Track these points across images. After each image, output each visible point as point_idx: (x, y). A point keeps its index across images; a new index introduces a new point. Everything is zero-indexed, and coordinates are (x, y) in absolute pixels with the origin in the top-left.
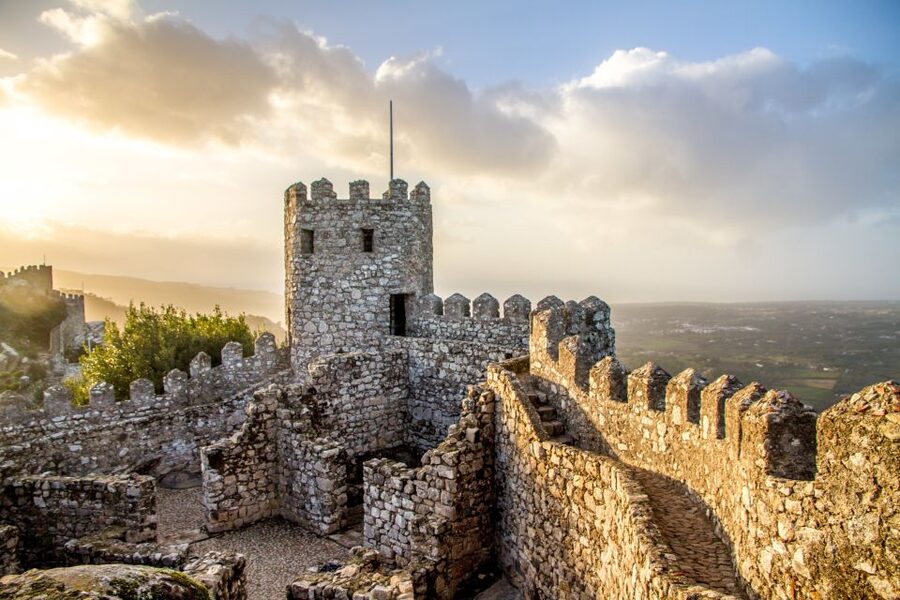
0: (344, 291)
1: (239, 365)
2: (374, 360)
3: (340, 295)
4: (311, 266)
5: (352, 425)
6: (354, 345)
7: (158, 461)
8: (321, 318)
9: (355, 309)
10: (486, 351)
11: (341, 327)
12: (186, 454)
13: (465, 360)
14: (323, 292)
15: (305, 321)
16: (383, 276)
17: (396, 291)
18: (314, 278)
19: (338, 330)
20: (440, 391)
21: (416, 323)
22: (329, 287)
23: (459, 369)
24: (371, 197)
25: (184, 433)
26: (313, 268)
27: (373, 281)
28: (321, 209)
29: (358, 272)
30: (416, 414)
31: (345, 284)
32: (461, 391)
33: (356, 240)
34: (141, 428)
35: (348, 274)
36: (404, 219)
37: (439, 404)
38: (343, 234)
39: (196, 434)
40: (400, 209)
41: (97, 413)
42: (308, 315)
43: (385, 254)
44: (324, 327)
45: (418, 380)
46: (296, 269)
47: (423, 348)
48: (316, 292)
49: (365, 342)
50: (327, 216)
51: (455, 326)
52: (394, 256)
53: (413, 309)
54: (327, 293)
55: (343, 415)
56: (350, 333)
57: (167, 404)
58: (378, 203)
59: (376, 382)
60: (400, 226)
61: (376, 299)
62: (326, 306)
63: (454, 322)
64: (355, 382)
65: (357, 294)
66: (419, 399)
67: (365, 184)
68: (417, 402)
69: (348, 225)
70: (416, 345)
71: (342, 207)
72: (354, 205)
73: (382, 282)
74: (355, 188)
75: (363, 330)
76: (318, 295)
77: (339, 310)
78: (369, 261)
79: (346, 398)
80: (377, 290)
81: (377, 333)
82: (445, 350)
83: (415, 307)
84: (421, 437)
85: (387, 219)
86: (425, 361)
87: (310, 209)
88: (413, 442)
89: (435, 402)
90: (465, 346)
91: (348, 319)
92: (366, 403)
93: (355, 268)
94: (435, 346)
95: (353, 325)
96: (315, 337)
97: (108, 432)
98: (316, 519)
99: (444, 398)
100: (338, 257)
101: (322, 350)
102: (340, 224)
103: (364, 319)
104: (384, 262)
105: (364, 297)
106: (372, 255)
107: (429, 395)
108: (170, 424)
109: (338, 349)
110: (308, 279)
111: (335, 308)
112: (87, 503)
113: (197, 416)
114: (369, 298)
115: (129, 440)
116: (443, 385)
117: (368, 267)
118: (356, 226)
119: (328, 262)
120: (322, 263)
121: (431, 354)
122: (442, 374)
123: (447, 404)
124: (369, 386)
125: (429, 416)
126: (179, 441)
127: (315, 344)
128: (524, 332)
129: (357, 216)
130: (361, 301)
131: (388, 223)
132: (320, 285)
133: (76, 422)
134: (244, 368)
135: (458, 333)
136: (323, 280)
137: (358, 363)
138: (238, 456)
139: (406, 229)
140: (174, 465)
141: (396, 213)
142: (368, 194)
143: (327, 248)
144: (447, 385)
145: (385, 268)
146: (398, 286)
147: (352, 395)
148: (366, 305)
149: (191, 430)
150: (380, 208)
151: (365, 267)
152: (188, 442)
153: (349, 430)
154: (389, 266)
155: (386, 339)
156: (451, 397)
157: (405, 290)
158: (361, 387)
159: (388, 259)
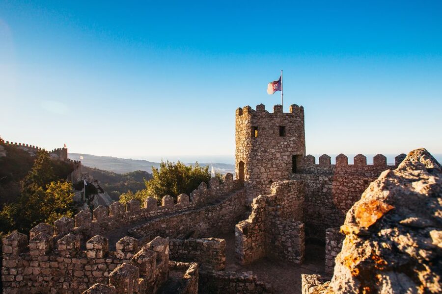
0: (272, 154)
1: (218, 188)
2: (294, 184)
3: (271, 156)
4: (256, 143)
5: (288, 214)
6: (277, 178)
7: (194, 232)
8: (262, 166)
9: (277, 162)
10: (351, 179)
11: (271, 170)
12: (205, 229)
13: (338, 184)
14: (263, 154)
15: (253, 167)
16: (290, 147)
17: (294, 154)
18: (258, 148)
19: (270, 171)
20: (323, 198)
21: (302, 168)
22: (266, 152)
23: (334, 187)
24: (284, 112)
25: (204, 219)
26: (257, 144)
27: (286, 149)
28: (261, 117)
29: (279, 145)
30: (310, 209)
31: (273, 151)
32: (336, 198)
33: (278, 131)
34: (188, 217)
35: (275, 146)
36: (298, 122)
37: (324, 204)
38: (271, 128)
39: (209, 220)
40: (296, 117)
41: (167, 209)
42: (255, 164)
43: (290, 137)
44: (263, 170)
45: (311, 193)
46: (248, 144)
47: (313, 179)
48: (259, 154)
49: (281, 176)
50: (264, 120)
51: (325, 169)
52: (294, 138)
53: (301, 162)
54: (265, 155)
55: (285, 209)
56: (275, 173)
57: (194, 206)
58: (287, 114)
59: (295, 194)
60: (297, 125)
61: (287, 157)
62: (264, 161)
63: (325, 167)
64: (289, 194)
65: (278, 155)
66: (311, 202)
67: (281, 107)
68: (310, 203)
69: (274, 124)
70: (310, 178)
71: (270, 116)
72: (276, 116)
73: (290, 149)
74: (277, 108)
75: (281, 171)
76: (260, 156)
77: (270, 163)
78: (284, 140)
79: (286, 201)
80: (287, 153)
81: (287, 173)
82: (327, 179)
83: (302, 161)
84: (313, 219)
85: (291, 122)
86: (315, 185)
87: (256, 117)
88: (309, 221)
89: (320, 203)
90: (338, 177)
91: (274, 166)
92: (292, 204)
93: (278, 144)
94: (320, 177)
95: (276, 169)
96: (258, 175)
97: (175, 219)
98: (291, 258)
99: (326, 201)
100: (269, 138)
101: (262, 180)
102: (270, 124)
103: (281, 166)
104: (290, 141)
105: (281, 156)
106: (285, 138)
107: (317, 200)
108: (199, 215)
109: (270, 180)
110: (255, 148)
111: (268, 161)
112: (192, 252)
113: (209, 211)
114: (284, 157)
115: (184, 222)
116: (326, 195)
117: (283, 143)
118: (278, 125)
119: (265, 141)
120: (262, 141)
121: (318, 181)
122: (325, 190)
123: (328, 204)
124: (293, 196)
125: (318, 209)
126: (202, 223)
127: (258, 178)
128: (366, 171)
129: (277, 121)
130: (280, 158)
131: (291, 124)
132: (261, 151)
133: (159, 214)
134: (220, 189)
135: (328, 172)
136: (263, 149)
137: (290, 185)
138: (252, 229)
139: (299, 126)
140: (200, 234)
141: (295, 119)
142: (282, 110)
143: (264, 134)
144: (328, 195)
145: (290, 144)
146: (296, 151)
147: (288, 200)
148: (282, 160)
149: (207, 217)
150: (288, 117)
151: (282, 143)
152: (206, 223)
153: (287, 216)
154: (292, 142)
155: (292, 175)
156: (330, 200)
157: (298, 153)
158: (291, 197)
159: (292, 139)
